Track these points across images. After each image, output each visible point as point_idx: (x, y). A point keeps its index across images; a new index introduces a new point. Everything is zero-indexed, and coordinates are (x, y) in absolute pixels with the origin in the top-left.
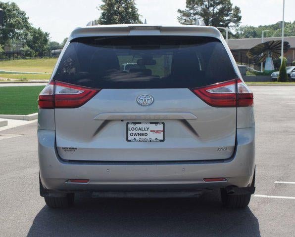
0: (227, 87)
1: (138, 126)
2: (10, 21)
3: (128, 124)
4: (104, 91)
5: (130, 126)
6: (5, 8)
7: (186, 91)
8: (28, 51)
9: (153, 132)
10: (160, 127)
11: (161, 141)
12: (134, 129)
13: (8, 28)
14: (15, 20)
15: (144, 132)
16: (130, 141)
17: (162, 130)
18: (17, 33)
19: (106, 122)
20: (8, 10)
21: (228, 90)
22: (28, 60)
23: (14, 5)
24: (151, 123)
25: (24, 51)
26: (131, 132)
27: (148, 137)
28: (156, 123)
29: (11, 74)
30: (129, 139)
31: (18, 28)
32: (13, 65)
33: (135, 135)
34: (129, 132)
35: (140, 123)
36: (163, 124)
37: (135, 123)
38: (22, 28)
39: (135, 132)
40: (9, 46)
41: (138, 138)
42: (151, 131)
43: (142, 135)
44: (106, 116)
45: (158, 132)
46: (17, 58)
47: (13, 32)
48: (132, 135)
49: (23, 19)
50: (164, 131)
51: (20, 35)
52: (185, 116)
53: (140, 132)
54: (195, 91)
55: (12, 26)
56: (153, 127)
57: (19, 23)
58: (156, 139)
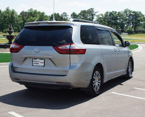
0: (66, 46)
1: (36, 60)
2: (138, 18)
3: (33, 59)
4: (26, 47)
5: (34, 60)
6: (136, 13)
7: (51, 47)
8: (144, 30)
9: (41, 63)
10: (43, 61)
11: (43, 66)
12: (35, 61)
13: (137, 22)
14: (140, 18)
15: (38, 63)
16: (33, 66)
17: (44, 62)
18: (141, 23)
19: (26, 58)
20: (137, 14)
21: (67, 47)
22: (142, 34)
23: (140, 12)
24: (40, 59)
25: (142, 30)
26: (34, 62)
27: (39, 65)
28: (42, 59)
29: (131, 40)
30: (33, 65)
31: (141, 21)
32: (136, 36)
33: (35, 63)
34: (33, 62)
35: (37, 59)
36: (44, 60)
37: (35, 59)
38: (143, 21)
39: (35, 62)
40: (138, 28)
41: (36, 65)
42: (40, 62)
43: (37, 64)
44: (25, 56)
45: (42, 63)
46: (139, 33)
47: (139, 23)
48: (34, 63)
49: (143, 18)
50: (44, 63)
51: (142, 24)
52: (51, 57)
53: (37, 62)
54: (55, 47)
55: (139, 21)
56: (41, 61)
57: (142, 19)
58: (42, 66)
